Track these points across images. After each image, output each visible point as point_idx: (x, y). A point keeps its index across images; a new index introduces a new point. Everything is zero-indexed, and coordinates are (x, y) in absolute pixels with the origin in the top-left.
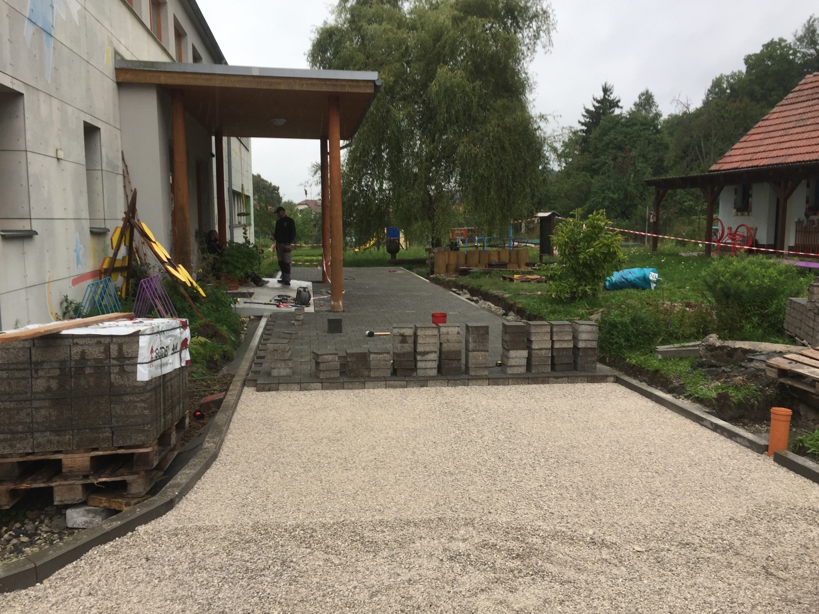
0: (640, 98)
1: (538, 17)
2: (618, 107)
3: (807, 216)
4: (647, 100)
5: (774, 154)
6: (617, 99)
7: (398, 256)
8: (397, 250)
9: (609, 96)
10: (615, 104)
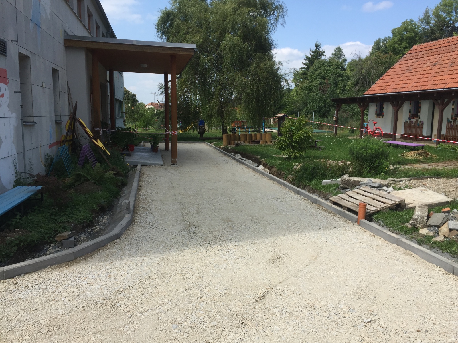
0: (335, 50)
1: (278, 9)
2: (324, 55)
3: (410, 119)
4: (339, 52)
5: (395, 87)
6: (323, 51)
7: (204, 136)
8: (203, 132)
9: (319, 49)
10: (322, 54)
